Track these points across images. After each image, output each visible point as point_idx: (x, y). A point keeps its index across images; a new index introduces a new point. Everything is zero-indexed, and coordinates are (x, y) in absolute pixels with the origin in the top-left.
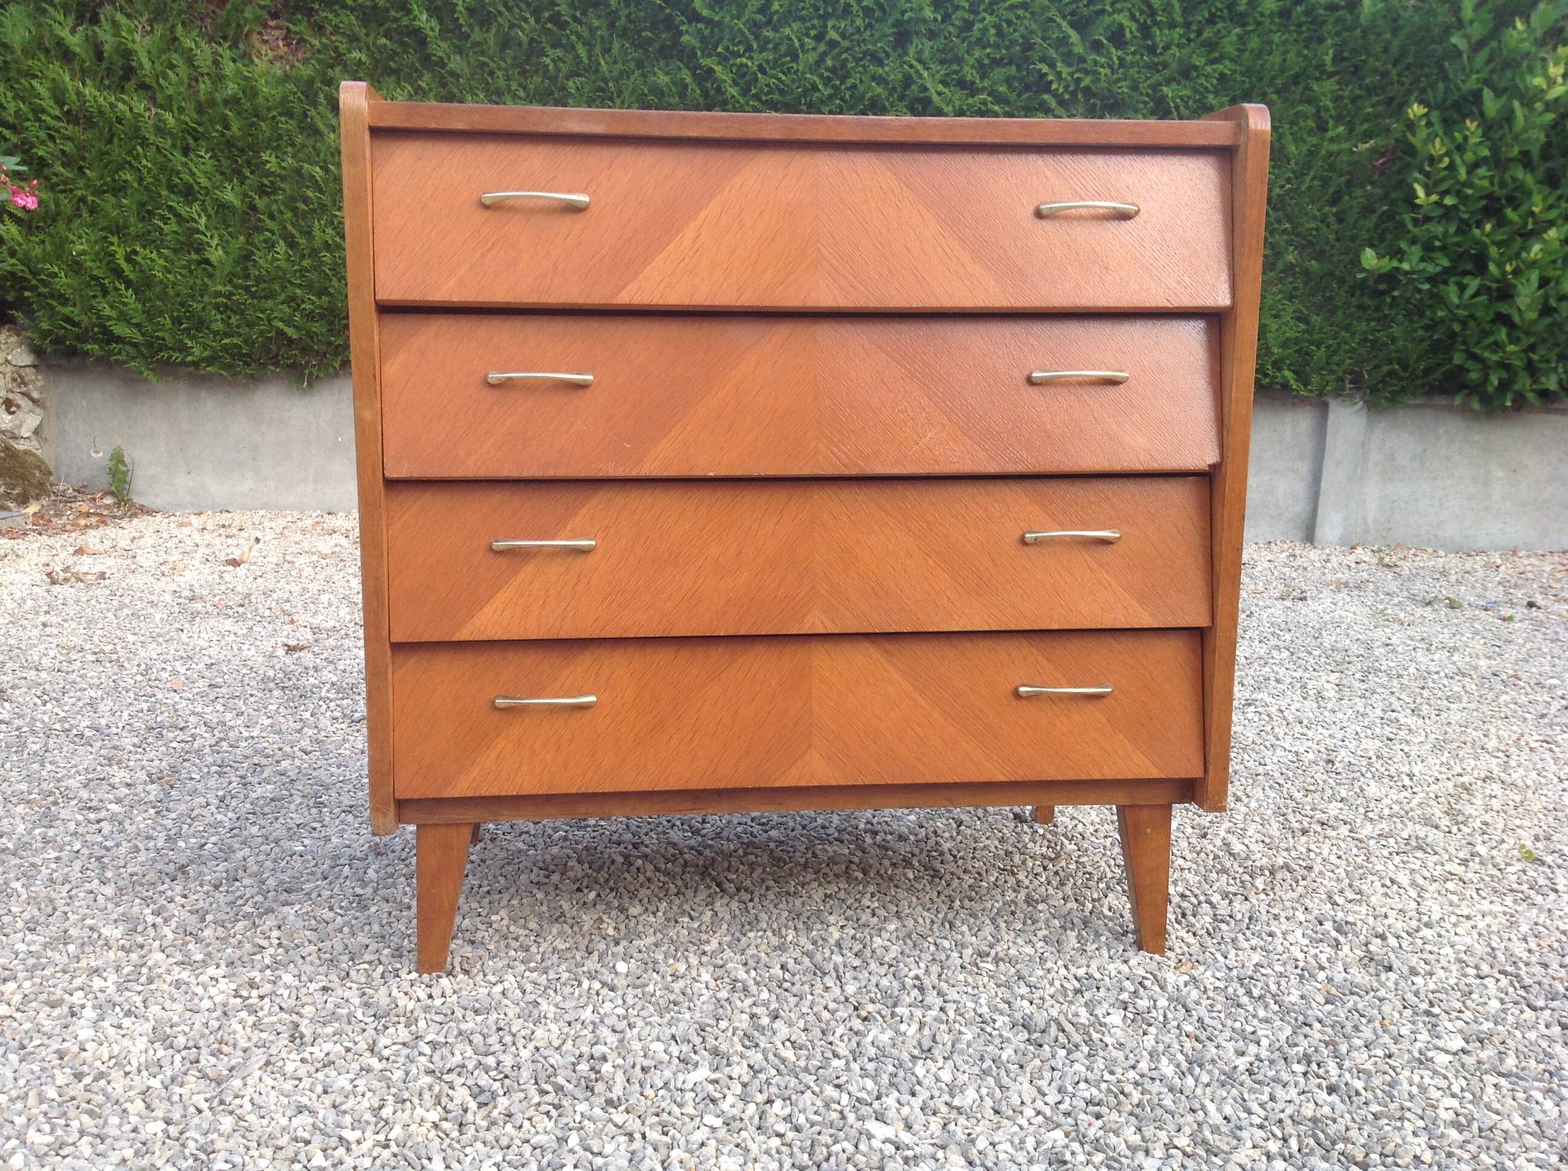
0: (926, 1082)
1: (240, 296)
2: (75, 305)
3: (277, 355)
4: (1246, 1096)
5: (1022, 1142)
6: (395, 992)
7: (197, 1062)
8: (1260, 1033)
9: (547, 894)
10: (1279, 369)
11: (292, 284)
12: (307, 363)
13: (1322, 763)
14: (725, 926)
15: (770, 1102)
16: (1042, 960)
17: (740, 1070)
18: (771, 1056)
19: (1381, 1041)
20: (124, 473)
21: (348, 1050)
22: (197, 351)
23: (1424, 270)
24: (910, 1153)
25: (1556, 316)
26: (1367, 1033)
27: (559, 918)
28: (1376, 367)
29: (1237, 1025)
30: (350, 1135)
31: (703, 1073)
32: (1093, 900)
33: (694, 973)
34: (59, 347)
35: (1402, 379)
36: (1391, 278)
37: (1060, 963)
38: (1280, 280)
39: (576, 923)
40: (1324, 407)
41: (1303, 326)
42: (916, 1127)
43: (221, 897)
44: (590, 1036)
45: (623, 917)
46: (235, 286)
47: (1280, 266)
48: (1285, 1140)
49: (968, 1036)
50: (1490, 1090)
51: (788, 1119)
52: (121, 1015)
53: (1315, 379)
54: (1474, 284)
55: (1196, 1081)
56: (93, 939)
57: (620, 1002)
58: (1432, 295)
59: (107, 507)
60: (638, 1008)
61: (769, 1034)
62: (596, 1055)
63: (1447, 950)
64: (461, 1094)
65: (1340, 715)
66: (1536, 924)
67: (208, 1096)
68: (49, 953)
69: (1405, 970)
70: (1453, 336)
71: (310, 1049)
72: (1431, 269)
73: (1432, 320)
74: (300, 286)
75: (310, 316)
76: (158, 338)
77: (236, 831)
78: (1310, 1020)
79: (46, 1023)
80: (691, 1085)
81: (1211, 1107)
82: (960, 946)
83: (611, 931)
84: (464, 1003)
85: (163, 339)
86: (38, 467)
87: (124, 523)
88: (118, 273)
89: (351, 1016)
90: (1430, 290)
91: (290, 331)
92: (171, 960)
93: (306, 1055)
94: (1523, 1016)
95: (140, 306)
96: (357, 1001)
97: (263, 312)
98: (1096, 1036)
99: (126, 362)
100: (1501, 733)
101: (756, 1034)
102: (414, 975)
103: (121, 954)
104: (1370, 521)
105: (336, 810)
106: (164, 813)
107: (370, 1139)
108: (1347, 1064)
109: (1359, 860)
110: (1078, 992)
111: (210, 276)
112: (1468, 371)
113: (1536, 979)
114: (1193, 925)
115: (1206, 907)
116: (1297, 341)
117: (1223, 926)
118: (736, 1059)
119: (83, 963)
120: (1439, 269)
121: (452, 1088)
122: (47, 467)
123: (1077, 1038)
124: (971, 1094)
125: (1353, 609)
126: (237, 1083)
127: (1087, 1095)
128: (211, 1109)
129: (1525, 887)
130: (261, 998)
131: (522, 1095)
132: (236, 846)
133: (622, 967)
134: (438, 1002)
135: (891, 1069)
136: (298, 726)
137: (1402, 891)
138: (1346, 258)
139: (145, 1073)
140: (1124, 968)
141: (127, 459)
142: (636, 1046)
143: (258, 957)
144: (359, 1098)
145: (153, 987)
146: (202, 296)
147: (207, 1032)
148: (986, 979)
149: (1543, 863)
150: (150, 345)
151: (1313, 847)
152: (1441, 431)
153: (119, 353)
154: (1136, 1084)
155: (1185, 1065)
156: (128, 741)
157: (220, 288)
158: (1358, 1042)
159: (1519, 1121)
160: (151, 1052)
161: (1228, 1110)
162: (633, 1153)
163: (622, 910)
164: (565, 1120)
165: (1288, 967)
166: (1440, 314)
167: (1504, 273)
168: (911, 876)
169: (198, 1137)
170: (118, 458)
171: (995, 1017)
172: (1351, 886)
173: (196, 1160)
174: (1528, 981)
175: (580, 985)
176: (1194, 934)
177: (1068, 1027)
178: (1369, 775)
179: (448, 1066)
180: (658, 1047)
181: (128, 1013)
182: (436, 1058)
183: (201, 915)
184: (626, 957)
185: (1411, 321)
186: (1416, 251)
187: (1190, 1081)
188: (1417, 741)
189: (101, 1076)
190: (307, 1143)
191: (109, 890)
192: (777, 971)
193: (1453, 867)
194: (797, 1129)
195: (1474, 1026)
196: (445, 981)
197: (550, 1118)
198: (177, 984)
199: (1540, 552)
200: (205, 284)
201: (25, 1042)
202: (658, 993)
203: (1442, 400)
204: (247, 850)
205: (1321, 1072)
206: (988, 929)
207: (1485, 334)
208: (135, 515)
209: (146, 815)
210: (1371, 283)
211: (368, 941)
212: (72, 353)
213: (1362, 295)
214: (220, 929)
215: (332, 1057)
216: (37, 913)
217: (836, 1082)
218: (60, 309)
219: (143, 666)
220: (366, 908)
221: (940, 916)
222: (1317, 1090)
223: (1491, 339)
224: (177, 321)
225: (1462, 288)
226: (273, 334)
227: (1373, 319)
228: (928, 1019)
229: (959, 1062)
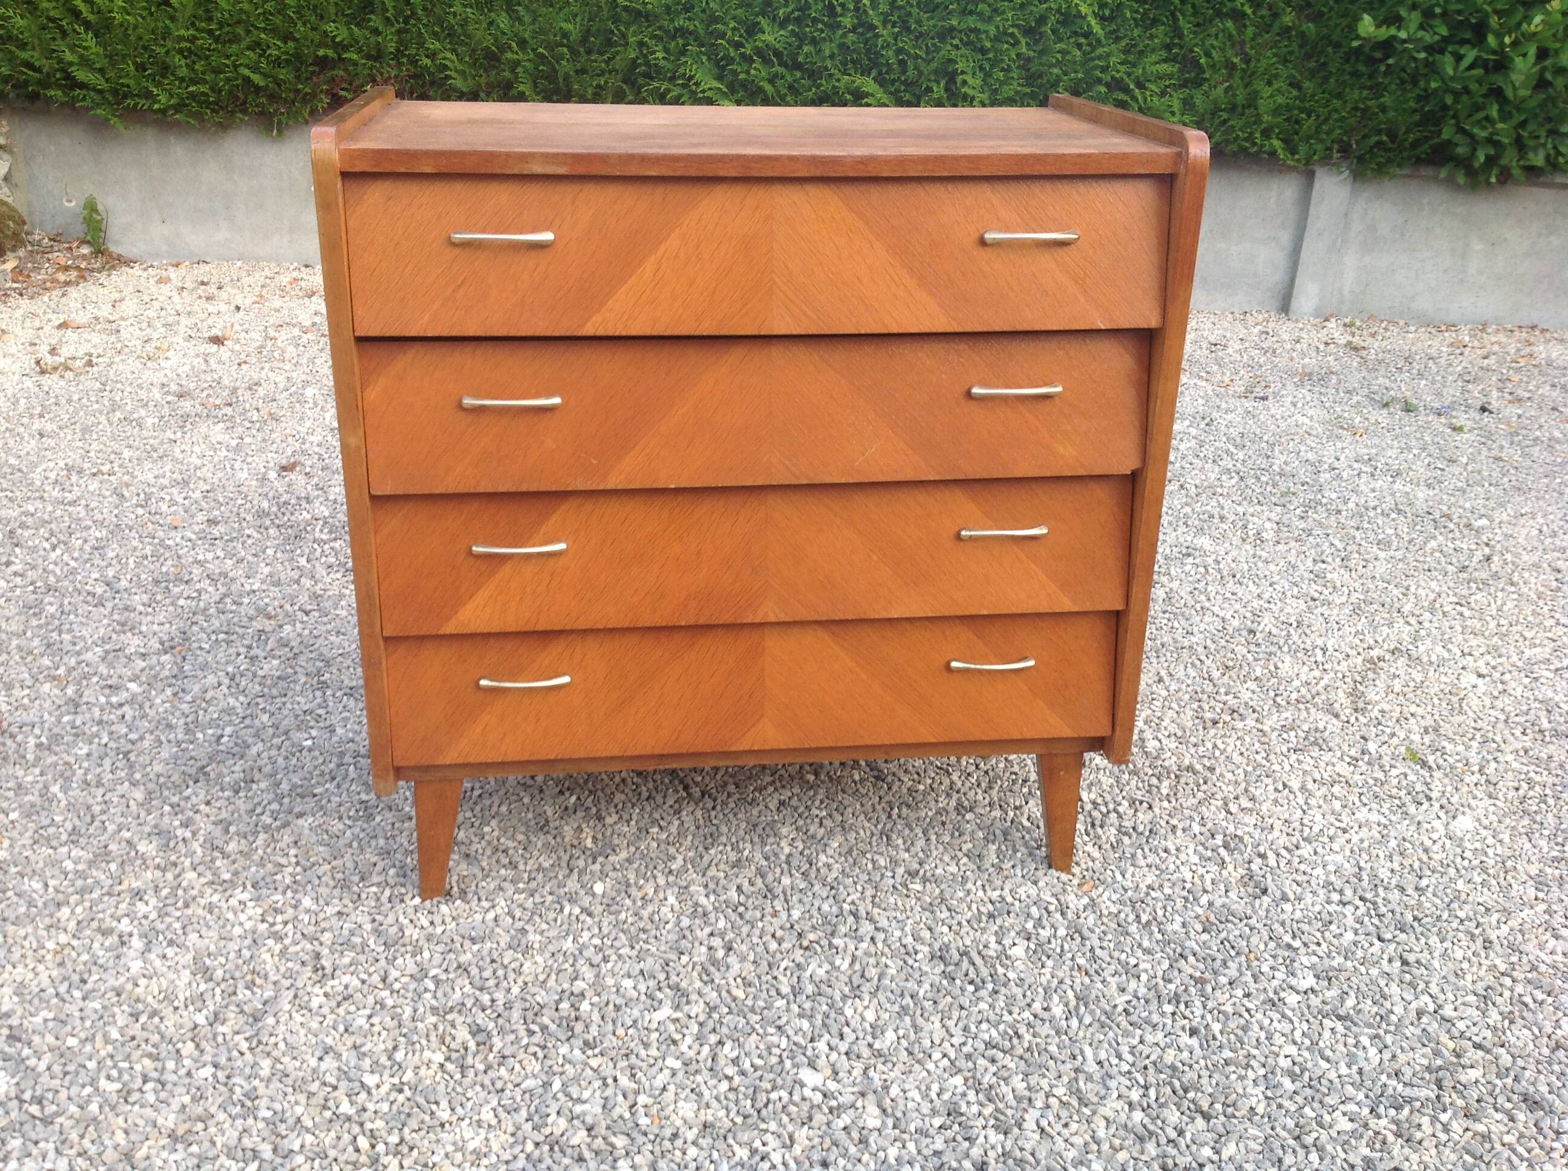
0: (853, 1023)
1: (204, 41)
2: (34, 49)
3: (245, 102)
4: (1120, 1040)
5: (928, 1088)
6: (401, 918)
7: (235, 993)
8: (1142, 966)
9: (532, 797)
10: (1268, 137)
11: (257, 28)
12: (276, 111)
13: (1244, 633)
14: (690, 838)
15: (721, 1043)
16: (964, 880)
17: (697, 1009)
18: (724, 994)
19: (1243, 979)
20: (100, 222)
21: (363, 982)
22: (163, 98)
23: (1421, 39)
24: (834, 1103)
25: (1551, 90)
26: (1233, 972)
27: (543, 827)
28: (1365, 137)
29: (1123, 956)
30: (371, 1080)
31: (665, 1012)
32: (1016, 808)
33: (661, 896)
34: (22, 91)
35: (1389, 150)
36: (1387, 46)
37: (979, 883)
38: (1276, 44)
39: (558, 834)
40: (1310, 175)
41: (1295, 93)
42: (841, 1074)
43: (242, 804)
44: (570, 970)
45: (600, 826)
46: (197, 30)
47: (1276, 28)
48: (1146, 1088)
49: (892, 971)
50: (1327, 1034)
51: (735, 1061)
52: (164, 944)
53: (1303, 148)
54: (1470, 54)
55: (1080, 1022)
56: (132, 858)
57: (596, 931)
58: (1427, 63)
59: (84, 257)
60: (612, 937)
61: (723, 969)
62: (576, 992)
63: (1319, 871)
64: (462, 1034)
65: (1272, 567)
66: (1404, 840)
67: (247, 1035)
68: (95, 873)
69: (1278, 894)
70: (1445, 108)
71: (331, 983)
72: (1428, 38)
73: (1425, 90)
74: (265, 29)
75: (277, 62)
76: (123, 85)
77: (248, 722)
78: (1187, 952)
79: (101, 953)
80: (655, 1025)
81: (1089, 1052)
82: (895, 862)
83: (589, 843)
84: (462, 931)
85: (128, 86)
86: (10, 218)
87: (103, 277)
88: (76, 14)
89: (365, 945)
90: (1426, 59)
91: (256, 78)
92: (203, 880)
93: (328, 989)
94: (1372, 950)
95: (101, 51)
96: (368, 927)
97: (228, 57)
98: (1001, 970)
99: (92, 108)
100: (1420, 591)
101: (712, 969)
102: (417, 900)
103: (158, 873)
104: (1346, 292)
105: (339, 694)
106: (181, 695)
107: (388, 1082)
108: (1210, 1005)
109: (1258, 757)
110: (991, 916)
111: (172, 19)
112: (1456, 145)
113: (1390, 907)
114: (1099, 838)
115: (1113, 815)
116: (1289, 108)
117: (1126, 840)
118: (694, 997)
119: (125, 886)
120: (1437, 38)
121: (453, 1026)
122: (20, 216)
123: (985, 972)
124: (890, 1035)
125: (1311, 412)
126: (270, 1021)
127: (986, 1037)
128: (251, 1049)
129: (1403, 793)
130: (286, 923)
131: (512, 1037)
132: (250, 740)
133: (599, 888)
134: (439, 930)
135: (825, 1008)
136: (295, 575)
137: (1292, 797)
138: (1345, 22)
139: (191, 1008)
140: (1033, 891)
141: (100, 207)
142: (610, 981)
143: (279, 877)
144: (375, 1038)
145: (189, 912)
146: (164, 39)
147: (241, 961)
148: (913, 902)
149: (1424, 764)
150: (115, 92)
151: (1219, 743)
152: (1425, 201)
153: (84, 99)
154: (1029, 1025)
155: (1073, 1003)
156: (138, 600)
157: (182, 32)
158: (1223, 980)
159: (1344, 1070)
160: (194, 985)
161: (1103, 1055)
162: (606, 1099)
163: (600, 818)
164: (549, 1063)
165: (1176, 890)
166: (1434, 85)
167: (1502, 44)
168: (857, 777)
169: (243, 1083)
170: (91, 207)
171: (918, 947)
172: (1246, 791)
173: (243, 1106)
174: (1383, 910)
175: (562, 910)
176: (1100, 847)
177: (978, 961)
178: (1286, 649)
179: (450, 1004)
180: (628, 983)
181: (171, 943)
182: (439, 994)
183: (225, 825)
184: (603, 876)
185: (1405, 90)
186: (1415, 17)
187: (1074, 1023)
188: (1338, 601)
189: (154, 1013)
190: (335, 1088)
191: (139, 795)
192: (733, 894)
193: (1343, 768)
194: (743, 1073)
195: (1326, 960)
196: (444, 908)
197: (537, 1059)
198: (210, 908)
199: (1509, 326)
200: (167, 27)
201: (86, 976)
202: (630, 920)
203: (1427, 171)
204: (261, 744)
205: (1187, 1013)
206: (920, 843)
207: (1478, 108)
208: (113, 267)
209: (163, 697)
210: (1367, 50)
211: (374, 859)
212: (34, 97)
213: (1357, 60)
214: (243, 841)
215: (350, 991)
216: (78, 823)
217: (778, 1023)
218: (18, 52)
219: (142, 496)
220: (370, 817)
221: (879, 827)
222: (1180, 1033)
223: (1481, 115)
224: (141, 68)
225: (1459, 58)
226: (240, 81)
227: (1365, 88)
228: (859, 953)
229: (883, 1000)
